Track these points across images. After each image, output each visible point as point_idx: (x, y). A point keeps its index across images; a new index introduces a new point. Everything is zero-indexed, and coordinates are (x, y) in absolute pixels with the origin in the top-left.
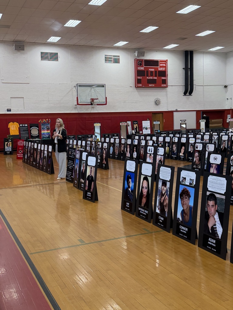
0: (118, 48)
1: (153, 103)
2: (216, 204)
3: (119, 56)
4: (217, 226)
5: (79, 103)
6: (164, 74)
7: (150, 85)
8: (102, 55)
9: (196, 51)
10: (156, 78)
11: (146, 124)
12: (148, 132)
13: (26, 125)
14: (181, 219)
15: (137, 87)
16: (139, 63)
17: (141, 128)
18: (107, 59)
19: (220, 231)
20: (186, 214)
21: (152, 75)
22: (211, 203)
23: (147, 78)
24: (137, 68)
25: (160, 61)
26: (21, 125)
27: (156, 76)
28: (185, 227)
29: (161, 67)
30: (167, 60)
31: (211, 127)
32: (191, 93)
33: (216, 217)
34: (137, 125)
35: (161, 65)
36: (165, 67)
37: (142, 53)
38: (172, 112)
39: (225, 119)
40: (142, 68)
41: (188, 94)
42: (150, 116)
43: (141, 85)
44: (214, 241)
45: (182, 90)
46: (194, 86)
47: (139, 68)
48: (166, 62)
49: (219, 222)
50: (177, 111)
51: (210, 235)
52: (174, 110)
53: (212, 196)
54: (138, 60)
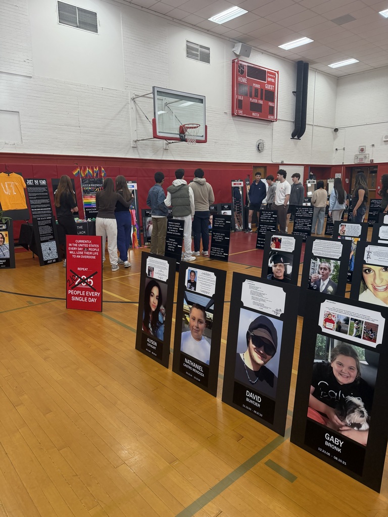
1: (255, 148)
3: (208, 49)
5: (158, 134)
6: (270, 96)
7: (253, 114)
8: (184, 37)
10: (261, 102)
13: (44, 182)
15: (235, 115)
18: (191, 51)
21: (256, 96)
23: (251, 99)
24: (236, 79)
25: (268, 72)
26: (30, 182)
27: (261, 99)
29: (268, 83)
30: (278, 72)
32: (300, 136)
35: (269, 79)
36: (274, 84)
37: (246, 52)
38: (277, 166)
40: (244, 80)
41: (297, 137)
42: (251, 171)
43: (242, 112)
45: (291, 128)
47: (239, 79)
48: (274, 74)
50: (283, 164)
52: (279, 162)
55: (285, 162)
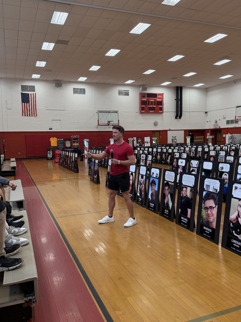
0: (128, 85)
1: (153, 125)
2: (169, 188)
3: (128, 91)
4: (169, 202)
5: (99, 124)
6: (161, 103)
7: (150, 111)
8: (116, 90)
9: (184, 87)
10: (155, 106)
11: (147, 139)
12: (149, 145)
13: (62, 140)
14: (150, 199)
15: (141, 113)
16: (142, 95)
17: (143, 142)
18: (120, 93)
19: (170, 204)
20: (153, 196)
21: (152, 104)
22: (167, 188)
23: (149, 106)
24: (141, 99)
25: (158, 94)
26: (59, 140)
27: (155, 105)
28: (153, 203)
29: (158, 98)
30: (163, 94)
31: (195, 142)
32: (180, 117)
33: (169, 196)
34: (140, 140)
36: (162, 98)
37: (145, 89)
38: (166, 131)
39: (205, 136)
40: (145, 99)
41: (178, 118)
42: (151, 134)
43: (144, 111)
44: (168, 211)
45: (174, 115)
46: (183, 112)
47: (143, 99)
48: (162, 95)
49: (170, 199)
50: (170, 130)
51: (165, 208)
52: (168, 129)
53: (167, 184)
54: (142, 93)
55: (171, 129)
